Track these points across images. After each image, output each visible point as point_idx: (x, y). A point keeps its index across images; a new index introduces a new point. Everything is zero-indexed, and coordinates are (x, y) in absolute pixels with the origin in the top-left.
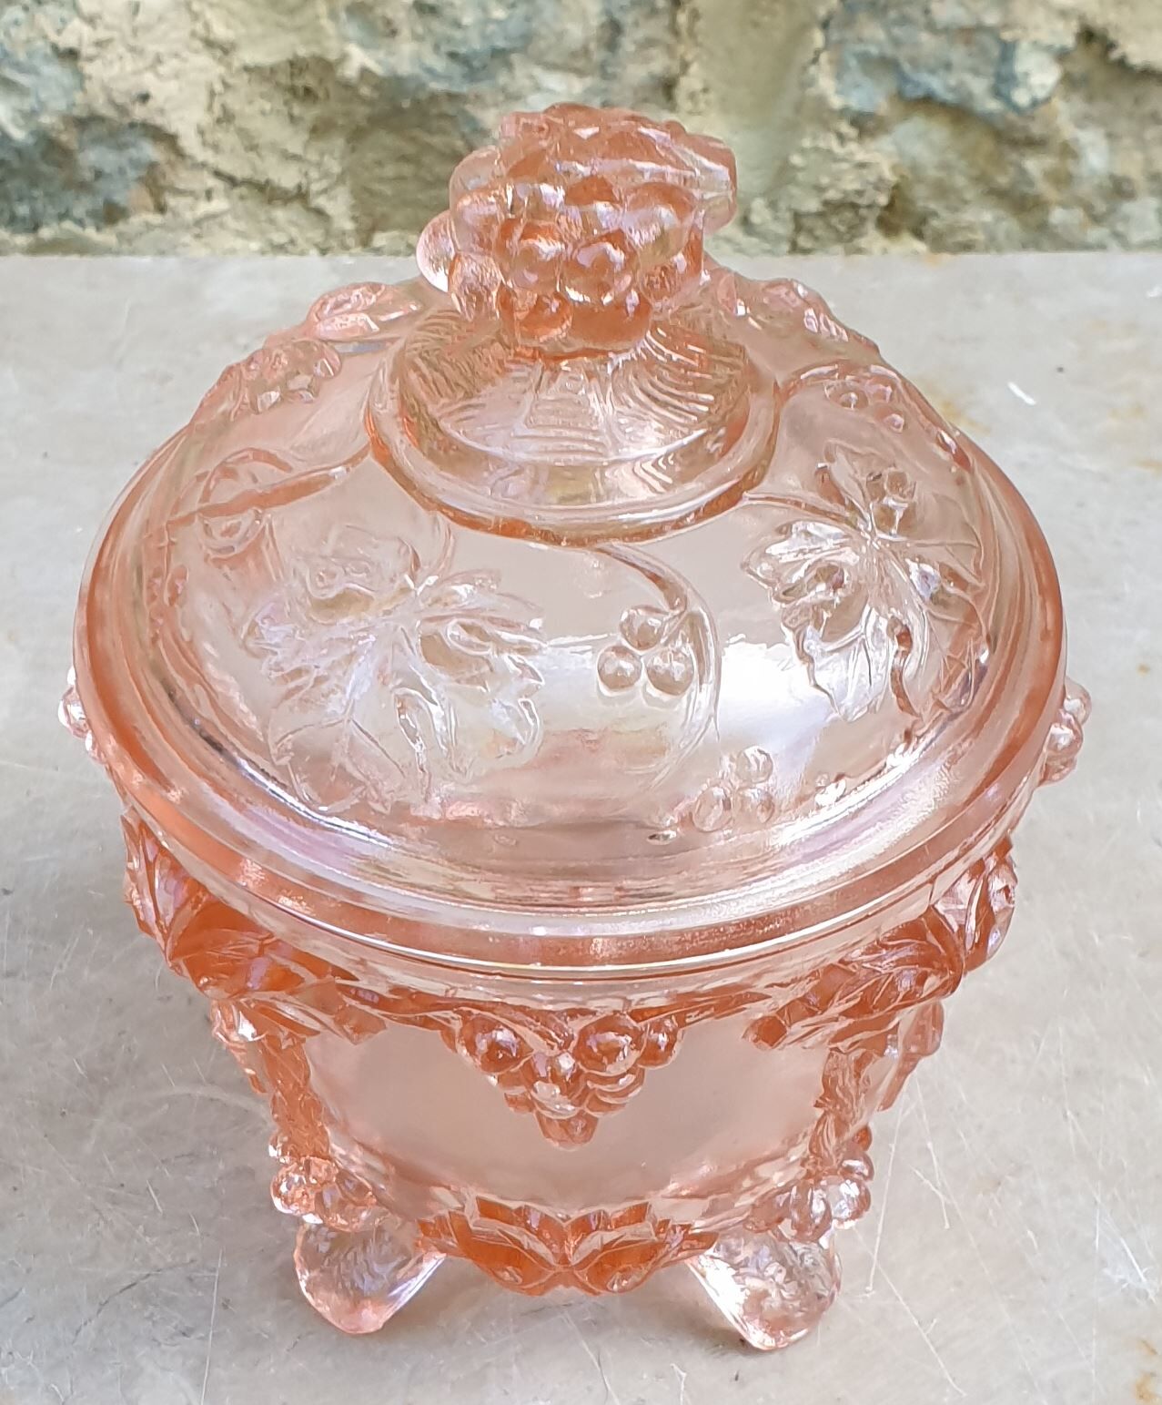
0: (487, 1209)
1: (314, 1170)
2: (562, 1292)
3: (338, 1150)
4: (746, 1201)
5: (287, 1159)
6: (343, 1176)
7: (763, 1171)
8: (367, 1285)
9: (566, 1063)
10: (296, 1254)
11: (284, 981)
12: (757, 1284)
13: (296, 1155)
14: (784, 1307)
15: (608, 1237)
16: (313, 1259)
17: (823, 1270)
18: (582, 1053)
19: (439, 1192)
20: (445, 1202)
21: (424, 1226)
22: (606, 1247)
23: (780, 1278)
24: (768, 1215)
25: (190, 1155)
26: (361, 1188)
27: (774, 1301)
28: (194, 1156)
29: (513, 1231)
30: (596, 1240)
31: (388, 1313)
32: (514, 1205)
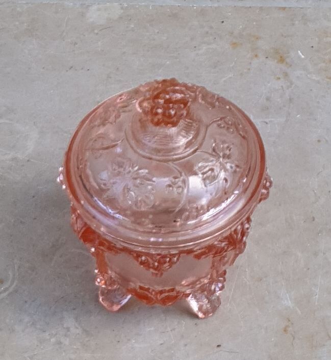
0: (141, 288)
1: (105, 276)
2: (157, 305)
3: (110, 272)
4: (199, 286)
5: (99, 273)
6: (111, 278)
7: (202, 280)
8: (115, 300)
9: (156, 264)
10: (99, 292)
11: (101, 244)
12: (201, 303)
13: (101, 273)
14: (207, 309)
15: (167, 294)
16: (103, 294)
17: (216, 301)
18: (159, 262)
19: (131, 283)
20: (132, 285)
21: (128, 289)
22: (166, 296)
23: (207, 302)
24: (202, 289)
25: (76, 267)
26: (114, 281)
27: (204, 307)
28: (77, 267)
29: (146, 292)
30: (164, 295)
31: (119, 307)
32: (146, 287)
